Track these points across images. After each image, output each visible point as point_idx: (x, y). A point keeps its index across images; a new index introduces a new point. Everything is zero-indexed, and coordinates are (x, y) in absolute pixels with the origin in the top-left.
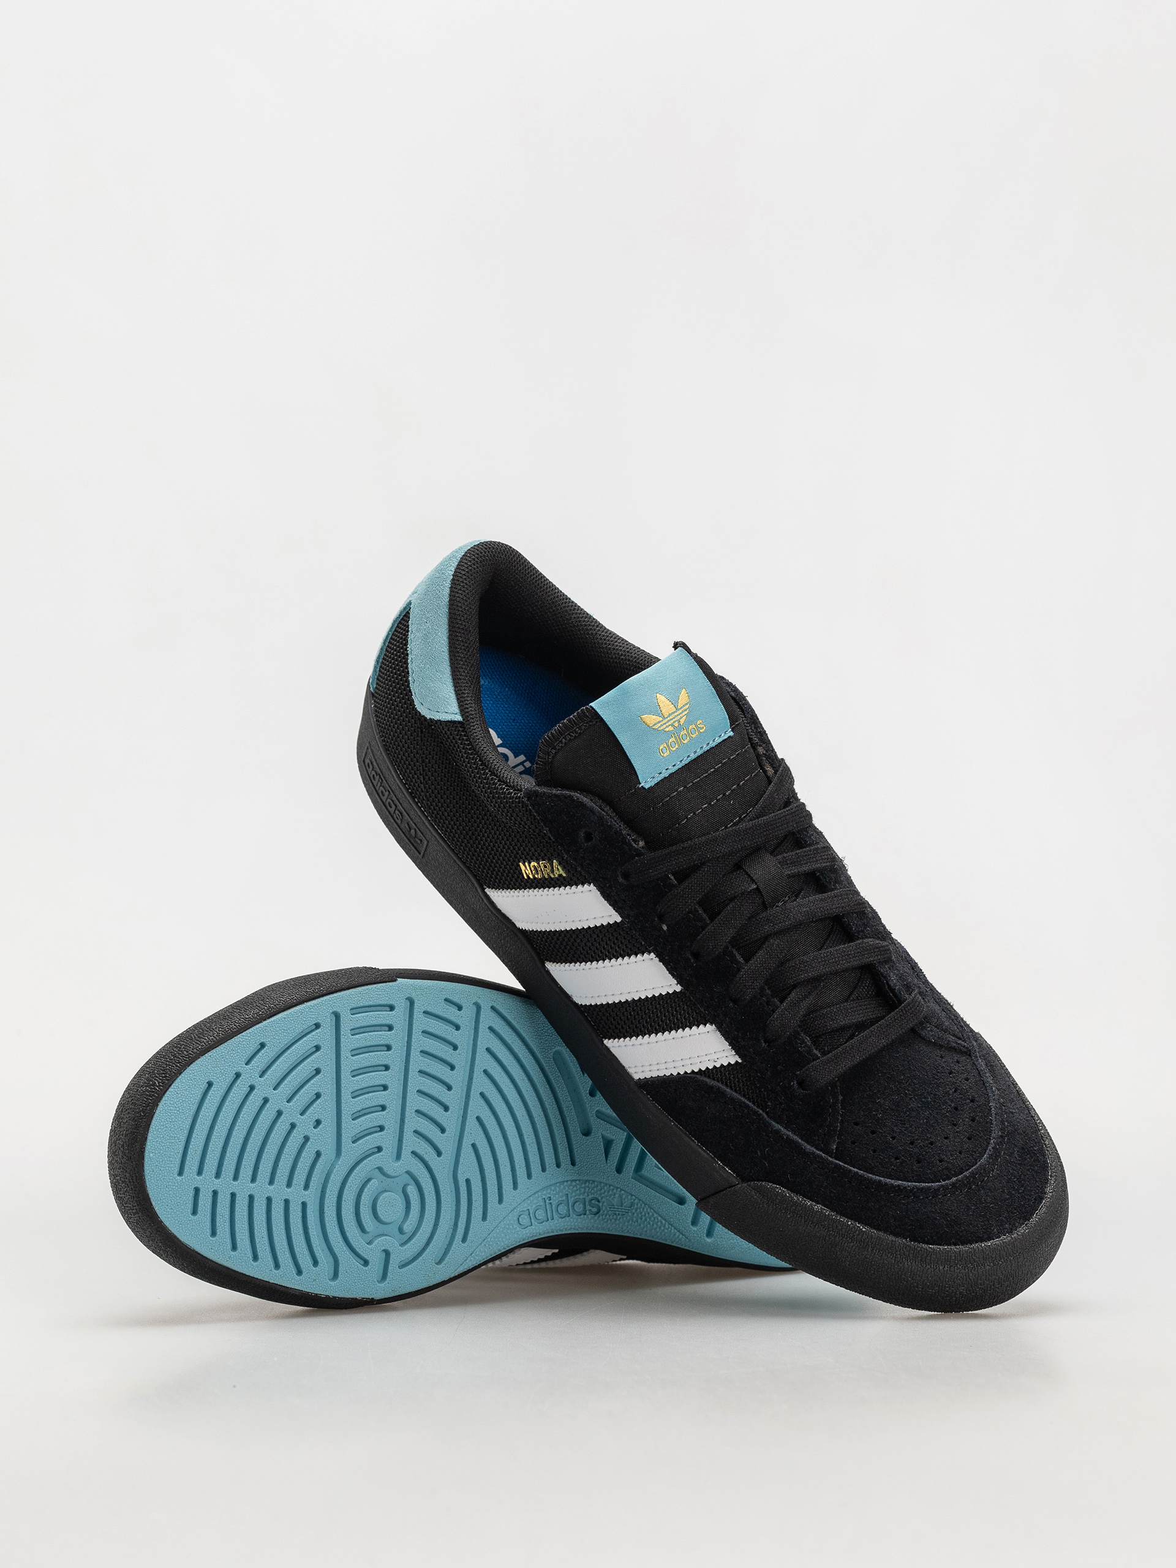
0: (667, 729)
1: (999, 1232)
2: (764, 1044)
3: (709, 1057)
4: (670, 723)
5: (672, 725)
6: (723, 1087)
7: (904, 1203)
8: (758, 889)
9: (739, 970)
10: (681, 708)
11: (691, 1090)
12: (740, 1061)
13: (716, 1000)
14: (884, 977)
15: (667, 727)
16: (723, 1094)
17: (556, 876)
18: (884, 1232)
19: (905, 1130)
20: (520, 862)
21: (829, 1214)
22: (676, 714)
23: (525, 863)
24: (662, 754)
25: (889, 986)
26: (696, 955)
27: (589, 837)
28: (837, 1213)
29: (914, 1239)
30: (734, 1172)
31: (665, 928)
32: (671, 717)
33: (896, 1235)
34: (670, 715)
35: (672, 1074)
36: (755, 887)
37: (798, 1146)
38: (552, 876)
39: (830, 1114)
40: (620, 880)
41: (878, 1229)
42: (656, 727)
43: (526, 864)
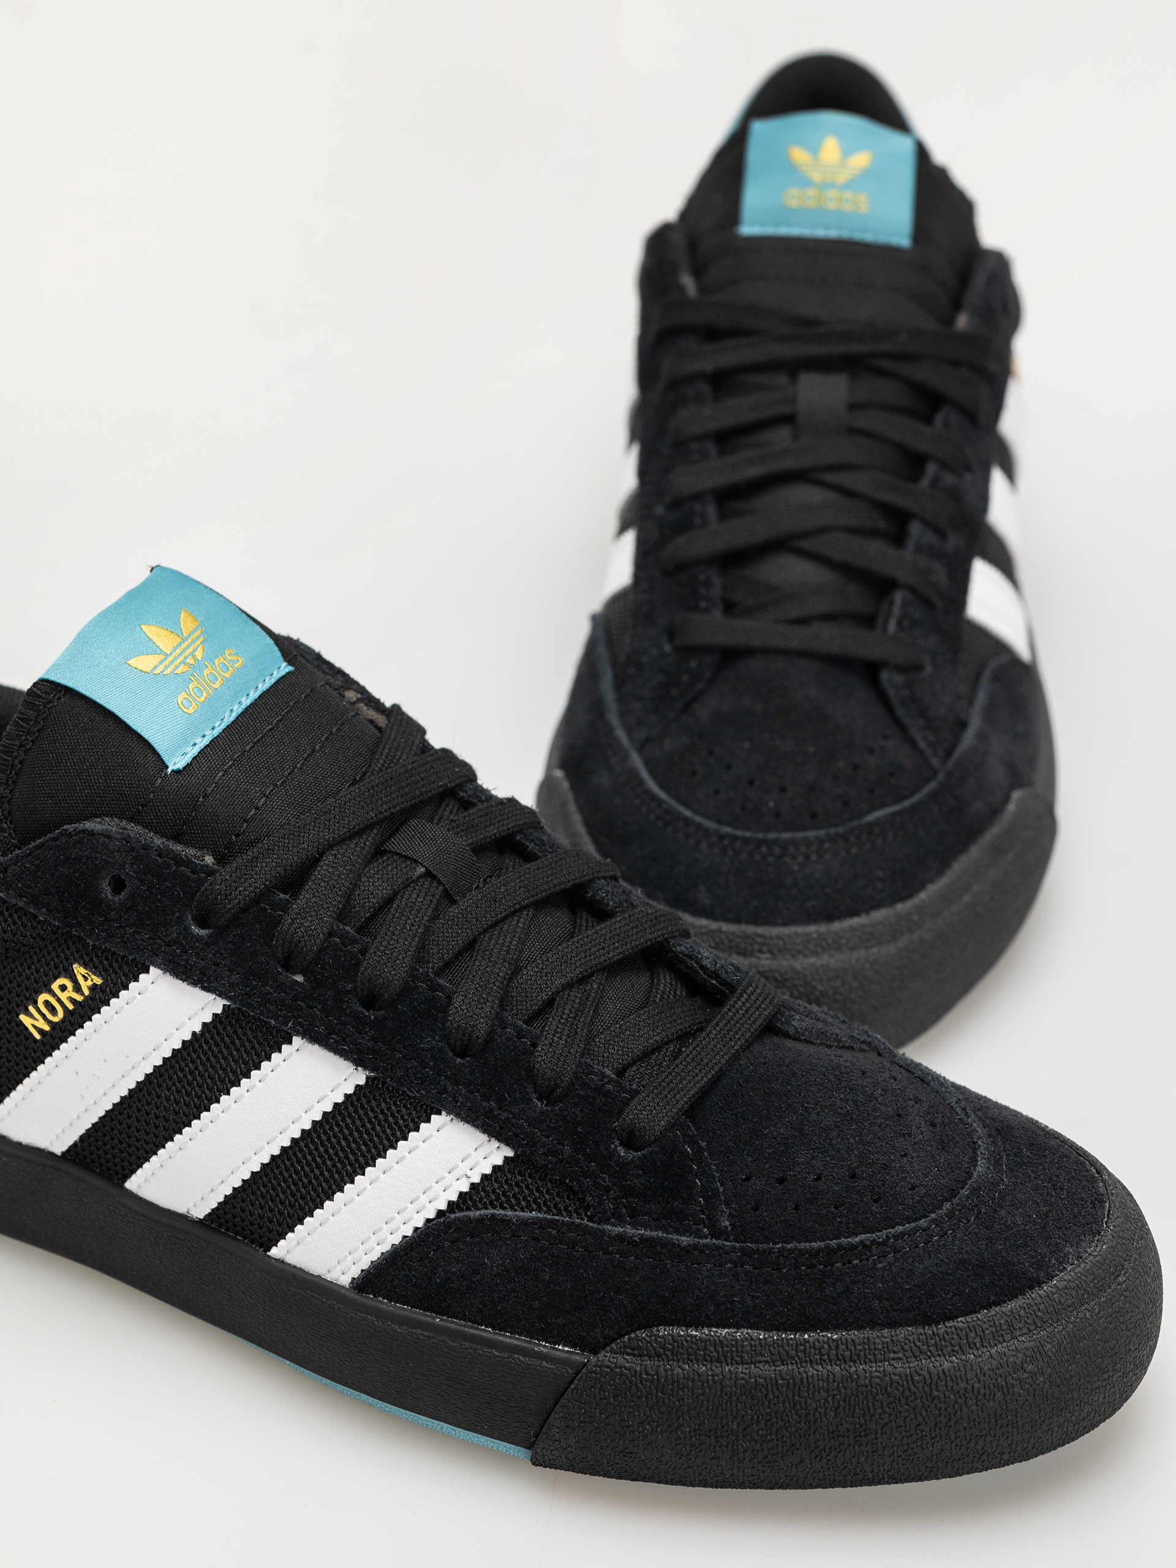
0: (179, 671)
1: (1060, 1262)
2: (539, 1104)
3: (456, 1174)
4: (179, 661)
5: (183, 663)
6: (499, 1212)
7: (884, 1268)
8: (428, 874)
9: (449, 998)
10: (189, 636)
11: (447, 1244)
12: (510, 1153)
13: (432, 1063)
14: (691, 959)
15: (177, 667)
16: (505, 1222)
17: (87, 992)
18: (871, 1329)
19: (831, 1160)
20: (18, 1016)
21: (765, 1338)
22: (183, 646)
23: (27, 1010)
24: (185, 710)
25: (704, 968)
26: (369, 1002)
27: (118, 885)
28: (778, 1330)
29: (929, 1320)
30: (574, 1346)
31: (299, 978)
32: (178, 651)
33: (893, 1324)
34: (175, 649)
35: (405, 1237)
36: (423, 870)
37: (665, 1244)
38: (79, 998)
39: (696, 1174)
40: (195, 930)
41: (860, 1328)
42: (157, 671)
43: (31, 1008)
